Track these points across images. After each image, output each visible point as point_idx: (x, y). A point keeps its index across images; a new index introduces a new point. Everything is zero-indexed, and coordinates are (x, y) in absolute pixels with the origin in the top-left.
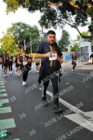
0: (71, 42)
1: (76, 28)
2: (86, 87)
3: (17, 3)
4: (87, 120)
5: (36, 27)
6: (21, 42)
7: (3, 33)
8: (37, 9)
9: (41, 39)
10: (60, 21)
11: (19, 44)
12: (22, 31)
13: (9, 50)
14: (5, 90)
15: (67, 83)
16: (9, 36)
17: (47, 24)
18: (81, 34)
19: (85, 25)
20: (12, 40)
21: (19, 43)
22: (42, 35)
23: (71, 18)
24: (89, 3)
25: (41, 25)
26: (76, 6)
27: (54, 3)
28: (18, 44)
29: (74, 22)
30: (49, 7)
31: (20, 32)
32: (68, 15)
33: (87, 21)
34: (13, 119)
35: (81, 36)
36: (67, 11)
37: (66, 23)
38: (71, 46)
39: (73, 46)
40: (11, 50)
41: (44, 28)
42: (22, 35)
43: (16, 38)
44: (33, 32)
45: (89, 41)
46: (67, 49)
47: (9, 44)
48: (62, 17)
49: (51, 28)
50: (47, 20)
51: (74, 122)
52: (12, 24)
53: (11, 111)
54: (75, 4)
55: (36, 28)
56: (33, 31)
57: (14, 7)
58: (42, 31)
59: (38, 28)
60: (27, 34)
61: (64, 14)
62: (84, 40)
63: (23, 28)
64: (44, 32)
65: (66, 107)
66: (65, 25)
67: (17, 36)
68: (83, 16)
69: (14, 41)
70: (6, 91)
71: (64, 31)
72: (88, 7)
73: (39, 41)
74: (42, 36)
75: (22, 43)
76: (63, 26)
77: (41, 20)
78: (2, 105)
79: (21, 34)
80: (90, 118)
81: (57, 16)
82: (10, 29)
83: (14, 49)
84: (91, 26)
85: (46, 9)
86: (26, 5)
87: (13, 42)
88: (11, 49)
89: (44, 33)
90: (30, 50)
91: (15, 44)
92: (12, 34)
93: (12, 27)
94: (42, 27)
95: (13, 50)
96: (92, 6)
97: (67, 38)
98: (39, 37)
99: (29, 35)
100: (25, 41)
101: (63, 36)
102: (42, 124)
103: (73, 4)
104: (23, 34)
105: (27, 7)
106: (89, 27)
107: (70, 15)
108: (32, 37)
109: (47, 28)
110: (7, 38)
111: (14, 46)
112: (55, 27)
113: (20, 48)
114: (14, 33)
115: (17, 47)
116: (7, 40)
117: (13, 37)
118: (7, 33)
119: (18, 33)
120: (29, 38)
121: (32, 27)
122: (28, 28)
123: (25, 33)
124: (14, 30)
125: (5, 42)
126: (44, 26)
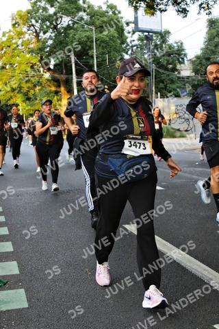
5: (112, 7)
6: (61, 62)
9: (130, 52)
11: (54, 71)
12: (65, 25)
13: (19, 92)
14: (4, 231)
16: (20, 42)
20: (28, 56)
21: (55, 65)
22: (133, 39)
25: (131, 2)
28: (49, 69)
31: (55, 27)
40: (25, 90)
43: (41, 49)
44: (102, 27)
47: (18, 72)
49: (166, 10)
53: (26, 305)
55: (114, 13)
56: (104, 22)
58: (136, 22)
59: (119, 12)
60: (82, 35)
63: (68, 13)
64: (141, 26)
67: (46, 40)
70: (7, 233)
71: (212, 23)
73: (122, 59)
74: (136, 42)
75: (63, 68)
79: (60, 33)
82: (21, 17)
83: (35, 86)
87: (34, 61)
88: (25, 86)
89: (143, 31)
91: (38, 71)
92: (28, 36)
93: (31, 8)
94: (136, 8)
95: (32, 92)
98: (124, 45)
99: (89, 38)
100: (73, 61)
101: (210, 39)
104: (66, 36)
108: (98, 46)
109: (152, 11)
110: (10, 49)
111: (37, 79)
112: (183, 7)
113: (56, 83)
114: (36, 30)
115: (48, 80)
116: (13, 56)
117: (32, 46)
118: (12, 29)
119: (51, 30)
120: (88, 50)
121: (100, 7)
122: (85, 11)
123: (76, 30)
124: (37, 22)
125: (5, 64)
126: (143, 5)
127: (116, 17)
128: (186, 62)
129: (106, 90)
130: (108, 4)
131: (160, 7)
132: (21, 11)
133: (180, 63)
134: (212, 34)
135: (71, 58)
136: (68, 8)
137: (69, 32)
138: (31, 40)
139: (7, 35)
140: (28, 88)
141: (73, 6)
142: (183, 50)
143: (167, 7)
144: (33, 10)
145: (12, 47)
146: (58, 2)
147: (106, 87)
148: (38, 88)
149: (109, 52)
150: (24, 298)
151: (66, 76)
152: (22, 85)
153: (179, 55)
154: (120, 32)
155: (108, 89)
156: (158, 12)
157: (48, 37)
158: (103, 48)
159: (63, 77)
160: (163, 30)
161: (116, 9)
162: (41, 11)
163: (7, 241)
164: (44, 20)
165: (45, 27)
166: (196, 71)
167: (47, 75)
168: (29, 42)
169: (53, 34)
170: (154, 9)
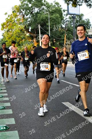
5: (57, 4)
6: (34, 29)
7: (6, 14)
9: (65, 24)
11: (31, 32)
12: (36, 12)
14: (9, 104)
16: (16, 19)
20: (19, 26)
21: (31, 30)
22: (67, 18)
25: (66, 1)
28: (29, 32)
31: (32, 13)
41: (70, 5)
43: (25, 23)
44: (52, 13)
47: (15, 33)
49: (82, 5)
56: (53, 10)
58: (68, 10)
59: (60, 6)
60: (43, 16)
63: (37, 6)
64: (70, 12)
67: (27, 19)
73: (61, 27)
75: (35, 31)
78: (4, 128)
79: (33, 15)
87: (22, 28)
88: (18, 39)
89: (71, 14)
91: (24, 33)
93: (21, 4)
94: (68, 4)
95: (21, 42)
98: (63, 21)
99: (47, 18)
100: (39, 28)
104: (37, 17)
108: (51, 21)
109: (75, 5)
111: (23, 36)
112: (89, 3)
113: (31, 38)
114: (23, 14)
115: (28, 37)
116: (13, 26)
117: (21, 21)
118: (12, 14)
119: (30, 14)
120: (46, 23)
121: (52, 4)
122: (45, 5)
123: (41, 14)
125: (9, 29)
126: (71, 2)
127: (59, 8)
128: (91, 28)
129: (54, 41)
130: (56, 2)
131: (79, 3)
132: (16, 6)
133: (88, 29)
135: (38, 27)
136: (38, 4)
137: (38, 15)
138: (21, 19)
139: (10, 16)
140: (19, 40)
141: (40, 3)
142: (89, 23)
143: (82, 4)
144: (22, 5)
145: (12, 22)
146: (33, 2)
147: (54, 40)
148: (23, 40)
149: (56, 24)
150: (17, 135)
151: (36, 35)
152: (17, 39)
153: (88, 25)
154: (61, 14)
155: (55, 41)
156: (78, 6)
157: (28, 17)
158: (53, 22)
159: (35, 35)
160: (80, 14)
161: (59, 5)
162: (25, 5)
164: (26, 10)
165: (27, 13)
168: (20, 19)
169: (31, 16)
170: (76, 4)
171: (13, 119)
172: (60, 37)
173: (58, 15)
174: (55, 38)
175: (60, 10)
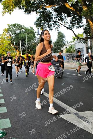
0: (66, 43)
1: (71, 29)
2: (81, 87)
3: (13, 4)
4: (82, 120)
5: (31, 28)
8: (33, 11)
10: (56, 23)
11: (15, 45)
12: (18, 32)
13: (5, 51)
15: (62, 84)
16: (5, 37)
17: (43, 26)
18: (76, 36)
19: (80, 26)
20: (7, 41)
21: (15, 44)
22: (37, 37)
23: (66, 20)
24: (84, 5)
25: (37, 27)
26: (72, 8)
27: (50, 5)
28: (14, 45)
29: (70, 24)
30: (45, 9)
31: (15, 33)
32: (64, 17)
33: (82, 23)
34: (9, 119)
35: (76, 38)
36: (63, 13)
37: (61, 24)
38: (66, 48)
39: (68, 48)
40: (7, 50)
42: (17, 36)
43: (11, 39)
45: (85, 43)
46: (63, 50)
47: (4, 45)
48: (57, 18)
50: (42, 21)
51: (69, 122)
52: (8, 25)
53: (6, 111)
54: (71, 7)
55: (32, 29)
56: (29, 32)
57: (10, 8)
58: (38, 32)
60: (23, 35)
61: (60, 16)
62: (79, 41)
65: (61, 107)
66: (61, 26)
67: (12, 37)
68: (78, 18)
69: (10, 42)
70: (1, 91)
71: (59, 33)
72: (84, 9)
73: (34, 42)
75: (18, 44)
76: (59, 28)
77: (37, 21)
80: (85, 118)
81: (52, 17)
82: (6, 30)
84: (86, 27)
85: (42, 11)
86: (22, 7)
88: (7, 49)
90: (26, 51)
91: (11, 45)
92: (8, 35)
93: (8, 28)
96: (87, 8)
97: (63, 40)
98: (35, 39)
99: (25, 36)
100: (20, 42)
101: (59, 37)
102: (37, 124)
103: (69, 6)
104: (19, 35)
105: (23, 9)
106: (84, 29)
107: (65, 17)
108: (27, 38)
110: (2, 39)
111: (10, 47)
112: (51, 28)
113: (15, 49)
115: (13, 48)
116: (3, 41)
118: (3, 34)
120: (25, 39)
121: (28, 28)
122: (24, 29)
123: (21, 34)
124: (10, 31)
125: (1, 43)
126: (40, 27)
134: (59, 36)
148: (10, 50)
149: (31, 40)
150: (6, 109)
151: (18, 47)
154: (34, 34)
158: (29, 39)
162: (11, 29)
163: (1, 93)
164: (12, 31)
165: (12, 33)
166: (55, 46)
167: (13, 46)
168: (8, 37)
170: (43, 29)
171: (3, 100)
172: (34, 48)
173: (32, 35)
174: (30, 49)
175: (33, 32)
